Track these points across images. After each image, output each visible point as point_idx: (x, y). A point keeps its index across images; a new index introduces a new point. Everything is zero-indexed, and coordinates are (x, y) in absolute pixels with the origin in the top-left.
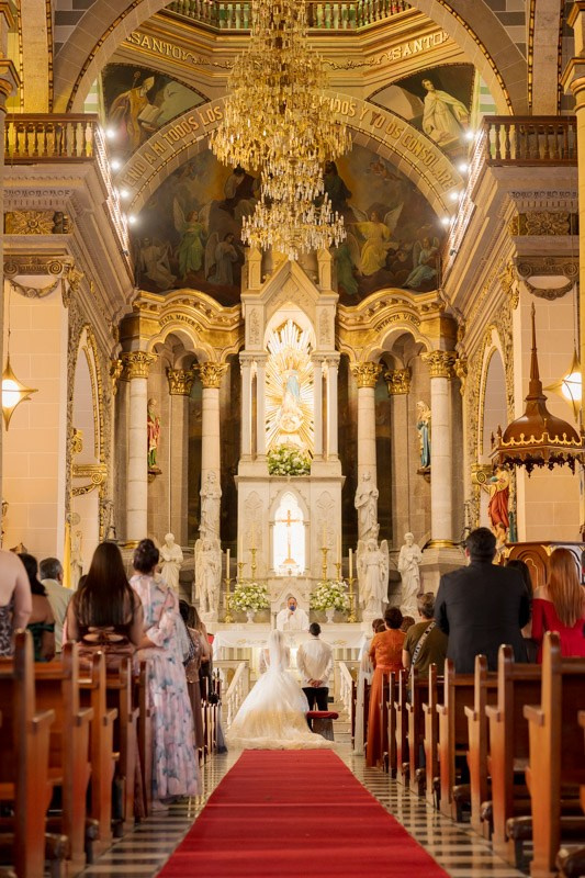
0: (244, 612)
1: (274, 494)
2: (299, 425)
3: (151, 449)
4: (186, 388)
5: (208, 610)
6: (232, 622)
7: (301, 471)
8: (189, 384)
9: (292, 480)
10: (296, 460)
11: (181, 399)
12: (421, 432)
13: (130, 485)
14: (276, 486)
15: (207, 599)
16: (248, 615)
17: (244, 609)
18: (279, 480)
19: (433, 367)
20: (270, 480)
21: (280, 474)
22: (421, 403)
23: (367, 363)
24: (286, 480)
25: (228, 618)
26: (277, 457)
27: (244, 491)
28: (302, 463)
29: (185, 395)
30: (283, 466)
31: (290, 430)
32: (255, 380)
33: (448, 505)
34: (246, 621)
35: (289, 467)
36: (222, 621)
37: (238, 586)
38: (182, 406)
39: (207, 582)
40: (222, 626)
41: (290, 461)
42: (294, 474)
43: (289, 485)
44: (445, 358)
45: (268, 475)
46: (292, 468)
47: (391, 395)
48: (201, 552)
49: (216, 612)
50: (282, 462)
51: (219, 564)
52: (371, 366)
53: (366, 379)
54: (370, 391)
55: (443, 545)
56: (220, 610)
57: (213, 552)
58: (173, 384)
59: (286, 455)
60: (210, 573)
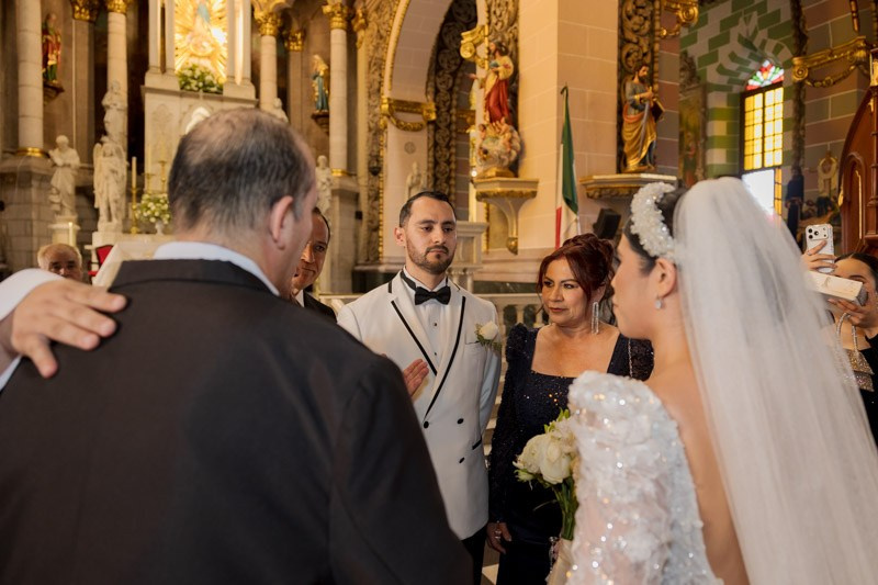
0: (153, 224)
1: (185, 109)
2: (209, 50)
3: (50, 63)
4: (91, 15)
5: (110, 219)
6: (140, 233)
7: (214, 89)
8: (95, 13)
9: (205, 98)
10: (208, 78)
11: (86, 26)
12: (316, 81)
13: (20, 89)
14: (187, 101)
15: (109, 208)
16: (158, 227)
17: (153, 220)
18: (190, 96)
19: (334, 19)
20: (181, 95)
21: (191, 90)
22: (317, 57)
23: (271, 14)
24: (197, 97)
25: (134, 229)
26: (189, 73)
27: (151, 104)
28: (215, 82)
29: (90, 21)
30: (194, 83)
31: (200, 54)
32: (163, 10)
33: (344, 140)
34: (155, 232)
35: (201, 84)
36: (126, 231)
37: (145, 197)
38: (87, 32)
39: (108, 188)
40: (126, 237)
41: (201, 78)
42: (206, 91)
43: (201, 101)
44: (345, 11)
45: (178, 89)
46: (205, 86)
47: (287, 51)
48: (101, 158)
49: (120, 222)
50: (193, 78)
51: (123, 171)
52: (274, 17)
53: (269, 29)
54: (273, 40)
55: (340, 174)
56: (126, 219)
57: (115, 159)
58: (77, 8)
59: (198, 73)
60: (112, 179)
